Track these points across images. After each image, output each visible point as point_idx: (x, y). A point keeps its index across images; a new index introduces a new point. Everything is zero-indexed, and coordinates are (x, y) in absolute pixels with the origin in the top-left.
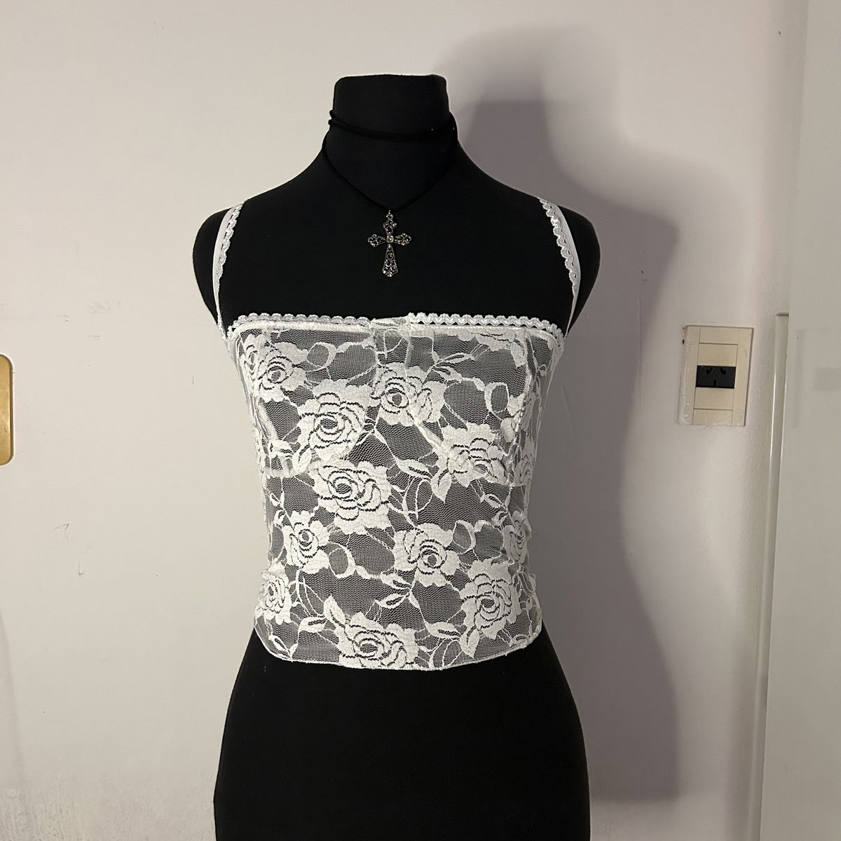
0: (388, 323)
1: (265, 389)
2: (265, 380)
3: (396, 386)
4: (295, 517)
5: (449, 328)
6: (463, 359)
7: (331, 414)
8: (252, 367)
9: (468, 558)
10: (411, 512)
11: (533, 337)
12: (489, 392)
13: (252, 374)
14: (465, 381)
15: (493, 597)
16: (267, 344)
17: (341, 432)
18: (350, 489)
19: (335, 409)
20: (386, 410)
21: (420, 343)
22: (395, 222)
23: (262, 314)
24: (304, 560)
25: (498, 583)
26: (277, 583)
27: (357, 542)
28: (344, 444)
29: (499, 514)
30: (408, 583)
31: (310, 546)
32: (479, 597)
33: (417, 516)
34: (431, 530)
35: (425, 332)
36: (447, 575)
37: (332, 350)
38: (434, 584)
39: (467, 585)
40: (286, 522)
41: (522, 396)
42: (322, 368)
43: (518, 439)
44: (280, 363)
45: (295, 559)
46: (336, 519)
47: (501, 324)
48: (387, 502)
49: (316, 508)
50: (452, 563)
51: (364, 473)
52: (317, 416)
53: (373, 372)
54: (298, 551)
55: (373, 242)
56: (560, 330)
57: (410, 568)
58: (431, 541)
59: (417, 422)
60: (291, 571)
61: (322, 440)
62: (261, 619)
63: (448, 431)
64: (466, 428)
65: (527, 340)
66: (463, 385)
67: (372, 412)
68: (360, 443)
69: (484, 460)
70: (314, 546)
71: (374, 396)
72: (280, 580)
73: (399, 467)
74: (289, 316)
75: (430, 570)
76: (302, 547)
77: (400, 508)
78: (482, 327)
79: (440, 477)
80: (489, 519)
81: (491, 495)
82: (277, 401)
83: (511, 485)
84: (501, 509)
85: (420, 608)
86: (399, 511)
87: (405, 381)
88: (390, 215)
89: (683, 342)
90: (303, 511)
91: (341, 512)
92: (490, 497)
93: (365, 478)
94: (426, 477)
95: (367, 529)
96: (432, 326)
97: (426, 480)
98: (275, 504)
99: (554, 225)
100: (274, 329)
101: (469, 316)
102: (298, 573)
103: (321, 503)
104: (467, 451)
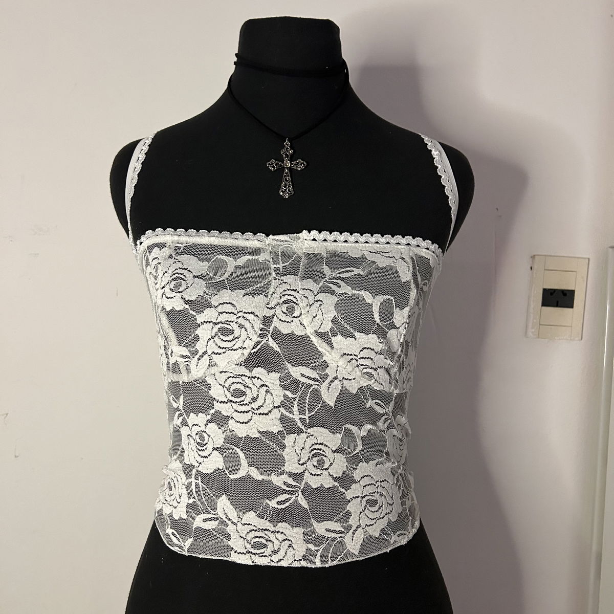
0: (283, 239)
1: (167, 298)
2: (167, 289)
3: (291, 298)
4: (192, 418)
5: (340, 245)
6: (352, 274)
7: (228, 322)
8: (156, 278)
9: (354, 460)
10: (302, 416)
11: (417, 255)
12: (377, 305)
13: (156, 284)
14: (355, 294)
15: (377, 496)
16: (171, 257)
17: (237, 340)
18: (244, 394)
19: (233, 318)
20: (280, 320)
21: (314, 258)
22: (291, 149)
23: (168, 229)
24: (200, 460)
25: (382, 484)
26: (175, 479)
27: (251, 445)
28: (240, 351)
29: (383, 418)
30: (297, 484)
31: (205, 447)
32: (364, 497)
33: (308, 421)
34: (320, 434)
35: (318, 248)
36: (335, 476)
37: (231, 263)
38: (322, 485)
39: (354, 486)
40: (184, 423)
41: (407, 309)
42: (221, 279)
43: (402, 349)
44: (182, 274)
45: (192, 458)
46: (231, 422)
47: (388, 243)
48: (279, 406)
49: (212, 411)
50: (339, 465)
51: (258, 378)
52: (215, 324)
53: (269, 284)
54: (195, 451)
55: (271, 166)
56: (440, 250)
57: (299, 469)
58: (320, 444)
59: (309, 331)
60: (188, 469)
61: (219, 347)
62: (161, 511)
63: (338, 340)
64: (355, 338)
65: (412, 258)
66: (352, 297)
67: (267, 321)
68: (255, 350)
69: (371, 368)
70: (210, 447)
71: (269, 306)
72: (178, 477)
73: (292, 373)
74: (192, 231)
75: (319, 472)
76: (198, 447)
77: (291, 412)
78: (370, 245)
79: (330, 384)
80: (374, 423)
81: (377, 401)
82: (178, 309)
83: (395, 392)
84: (386, 414)
85: (308, 508)
86: (291, 416)
87: (298, 292)
88: (287, 143)
89: (531, 268)
90: (200, 414)
91: (235, 415)
92: (376, 402)
93: (258, 383)
94: (316, 383)
95: (259, 432)
96: (325, 243)
97: (316, 387)
98: (175, 405)
99: (434, 156)
100: (178, 243)
101: (359, 235)
102: (194, 471)
103: (217, 406)
104: (356, 359)
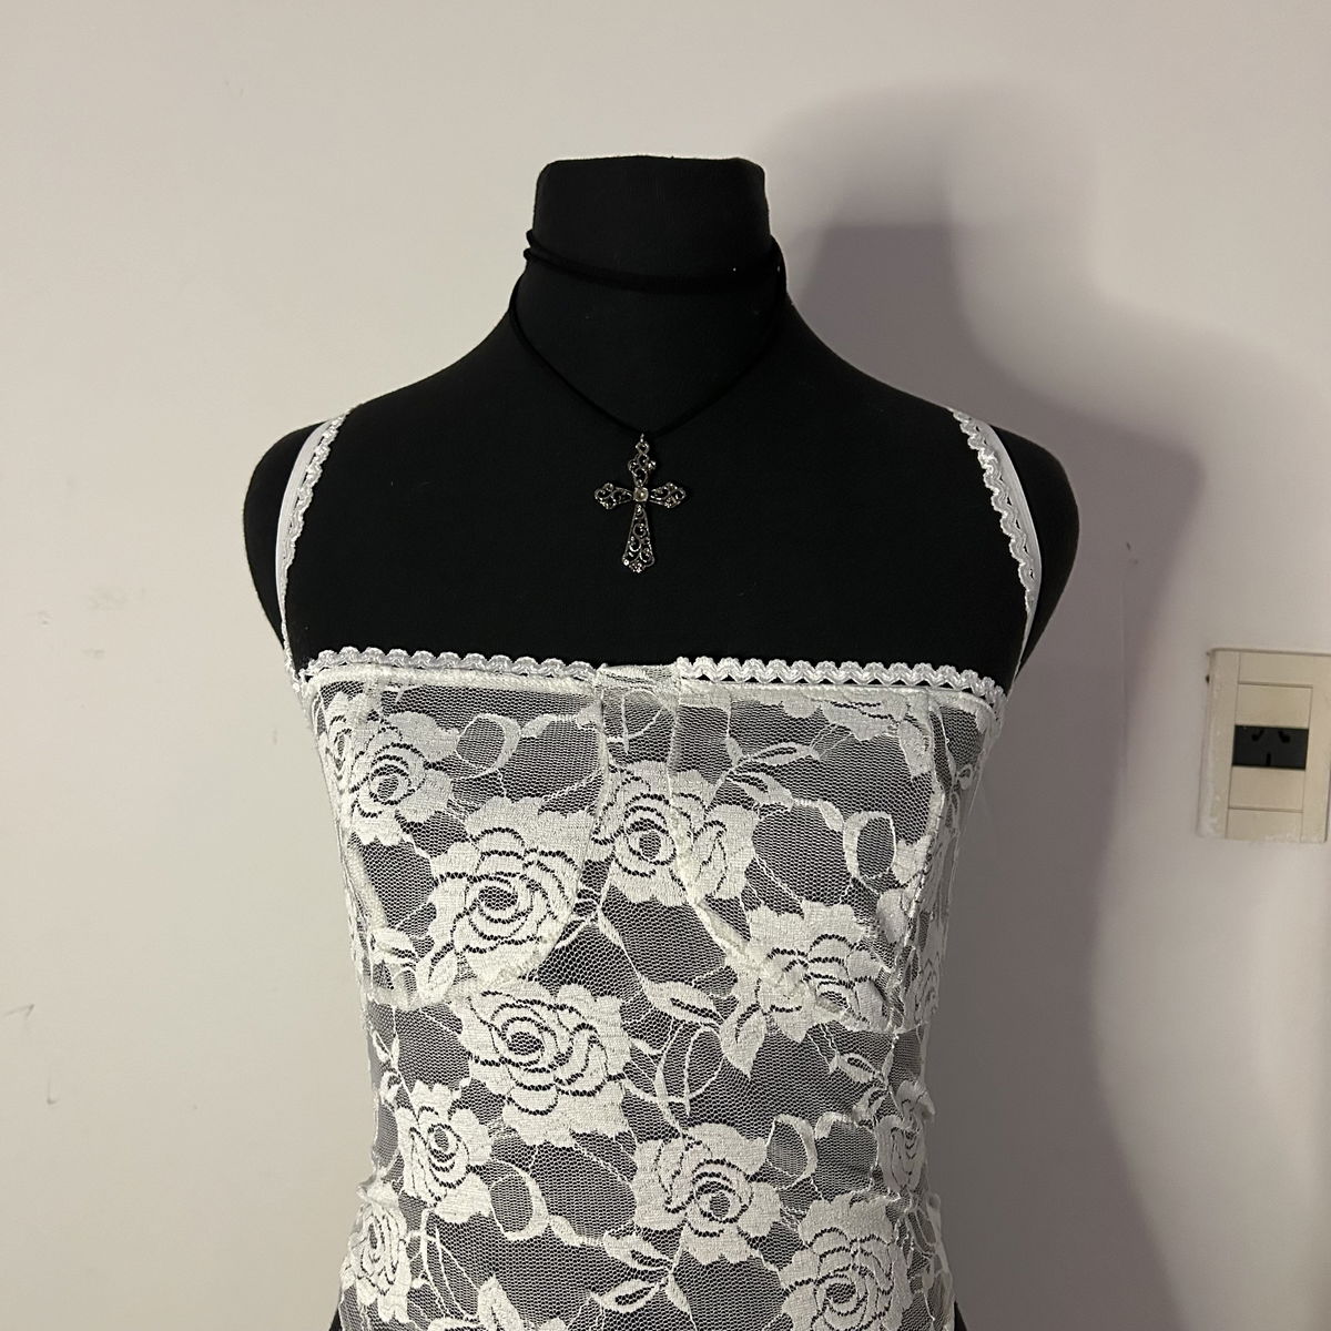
0: (633, 676)
1: (363, 814)
2: (364, 790)
3: (647, 815)
4: (420, 1093)
5: (763, 688)
6: (794, 757)
7: (502, 876)
8: (339, 764)
9: (799, 1197)
10: (673, 1099)
11: (945, 710)
12: (853, 834)
13: (340, 778)
14: (801, 808)
15: (853, 1277)
16: (373, 716)
17: (523, 919)
18: (537, 1045)
19: (514, 865)
20: (625, 869)
21: (700, 720)
22: (652, 458)
23: (369, 650)
24: (440, 1191)
25: (865, 1246)
26: (384, 1223)
27: (553, 1164)
28: (530, 946)
29: (868, 1094)
30: (664, 1257)
31: (449, 1162)
32: (822, 1280)
33: (688, 1109)
34: (716, 1138)
35: (712, 694)
36: (752, 1236)
37: (512, 731)
38: (722, 1257)
39: (797, 1257)
40: (403, 1101)
41: (925, 841)
42: (489, 771)
43: (914, 932)
44: (398, 759)
45: (420, 1184)
46: (508, 1110)
47: (876, 682)
48: (621, 1076)
49: (465, 1082)
50: (763, 1209)
51: (572, 1009)
52: (475, 880)
53: (599, 781)
54: (427, 1170)
55: (607, 498)
56: (1000, 690)
57: (670, 1222)
58: (717, 1162)
59: (694, 897)
60: (411, 1207)
61: (481, 934)
62: (351, 1292)
63: (761, 919)
64: (801, 913)
65: (933, 718)
66: (795, 816)
67: (593, 872)
68: (565, 943)
69: (840, 983)
70: (460, 1163)
71: (599, 837)
72: (390, 1218)
73: (650, 998)
74: (423, 656)
75: (714, 1227)
76: (434, 1161)
77: (650, 1090)
78: (834, 688)
79: (740, 1022)
80: (846, 1108)
81: (852, 1055)
82: (387, 843)
83: (896, 1032)
84: (874, 1082)
85: (689, 1313)
86: (648, 1098)
87: (667, 802)
88: (643, 445)
89: (1208, 679)
90: (437, 1085)
91: (517, 1094)
92: (850, 1059)
93: (571, 1020)
94: (708, 1020)
95: (574, 1135)
96: (729, 686)
97: (708, 1029)
98: (382, 1057)
99: (985, 466)
100: (391, 684)
101: (807, 664)
102: (425, 1214)
103: (476, 1071)
104: (802, 963)
